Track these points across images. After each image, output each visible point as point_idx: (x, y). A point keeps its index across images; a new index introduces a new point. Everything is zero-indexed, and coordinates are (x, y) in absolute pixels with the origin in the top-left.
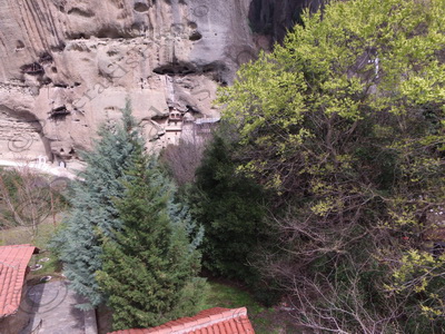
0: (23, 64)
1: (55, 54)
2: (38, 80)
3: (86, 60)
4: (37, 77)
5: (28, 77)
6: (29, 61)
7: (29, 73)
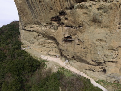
0: (52, 17)
1: (68, 11)
2: (58, 23)
3: (85, 13)
4: (57, 22)
5: (53, 22)
6: (54, 15)
7: (54, 21)
